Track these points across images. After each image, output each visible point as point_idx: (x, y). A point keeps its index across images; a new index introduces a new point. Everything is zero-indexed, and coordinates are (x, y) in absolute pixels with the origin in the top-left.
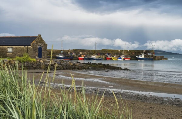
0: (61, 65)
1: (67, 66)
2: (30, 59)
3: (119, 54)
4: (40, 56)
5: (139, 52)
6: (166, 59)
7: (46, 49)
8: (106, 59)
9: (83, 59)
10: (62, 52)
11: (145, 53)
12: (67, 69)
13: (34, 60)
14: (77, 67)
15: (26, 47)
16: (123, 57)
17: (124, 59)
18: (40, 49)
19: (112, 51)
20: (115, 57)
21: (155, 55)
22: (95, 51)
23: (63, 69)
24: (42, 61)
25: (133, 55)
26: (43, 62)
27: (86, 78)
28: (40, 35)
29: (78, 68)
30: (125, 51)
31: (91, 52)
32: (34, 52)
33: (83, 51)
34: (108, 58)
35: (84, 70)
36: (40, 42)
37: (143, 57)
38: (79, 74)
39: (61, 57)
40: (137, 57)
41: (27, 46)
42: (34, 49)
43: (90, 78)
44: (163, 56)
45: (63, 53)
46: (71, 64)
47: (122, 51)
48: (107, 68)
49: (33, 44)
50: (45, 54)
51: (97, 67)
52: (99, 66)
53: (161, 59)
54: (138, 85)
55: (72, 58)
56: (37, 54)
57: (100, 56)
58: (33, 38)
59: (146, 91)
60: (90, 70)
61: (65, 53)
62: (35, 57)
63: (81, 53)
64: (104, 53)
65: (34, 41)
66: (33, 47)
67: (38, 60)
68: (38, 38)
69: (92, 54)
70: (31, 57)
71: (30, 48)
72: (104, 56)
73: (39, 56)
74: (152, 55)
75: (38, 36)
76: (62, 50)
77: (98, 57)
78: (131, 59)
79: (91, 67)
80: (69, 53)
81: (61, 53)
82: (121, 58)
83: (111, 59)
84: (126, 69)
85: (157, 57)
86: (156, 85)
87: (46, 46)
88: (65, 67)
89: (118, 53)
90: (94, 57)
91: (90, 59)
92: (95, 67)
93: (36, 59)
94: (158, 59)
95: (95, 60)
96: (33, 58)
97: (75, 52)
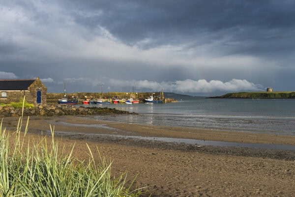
0: (63, 110)
1: (69, 111)
2: (27, 104)
3: (127, 97)
4: (39, 101)
5: (148, 95)
7: (45, 93)
8: (113, 102)
9: (89, 103)
10: (65, 96)
11: (154, 96)
13: (32, 105)
14: (80, 112)
16: (131, 100)
17: (132, 102)
18: (39, 93)
19: (119, 94)
20: (122, 100)
22: (101, 94)
23: (65, 114)
24: (41, 107)
25: (142, 98)
29: (82, 114)
31: (97, 95)
32: (32, 96)
33: (88, 94)
34: (115, 102)
36: (38, 86)
37: (152, 100)
39: (64, 101)
40: (146, 100)
41: (24, 90)
46: (74, 109)
47: (130, 94)
48: (113, 113)
49: (31, 88)
51: (102, 112)
55: (76, 103)
57: (106, 100)
59: (152, 136)
61: (69, 96)
63: (86, 97)
64: (111, 96)
65: (32, 85)
67: (37, 106)
68: (37, 81)
69: (98, 97)
70: (28, 102)
71: (27, 92)
72: (111, 100)
73: (37, 101)
76: (64, 94)
77: (104, 100)
79: (96, 111)
80: (73, 97)
81: (64, 97)
82: (129, 102)
83: (118, 102)
84: (134, 113)
87: (46, 90)
88: (67, 113)
90: (100, 101)
91: (95, 103)
92: (100, 112)
95: (101, 103)
96: (30, 103)
97: (79, 96)
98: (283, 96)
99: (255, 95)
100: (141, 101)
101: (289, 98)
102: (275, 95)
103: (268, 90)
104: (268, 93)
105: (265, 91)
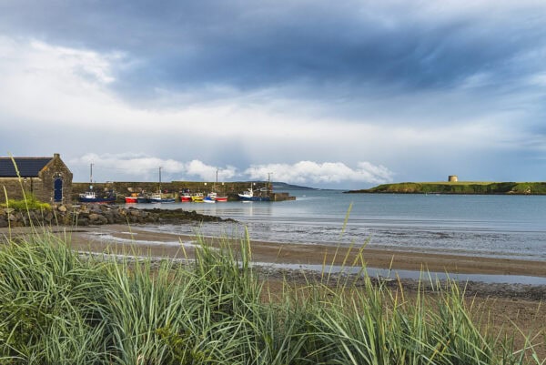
0: (104, 214)
1: (114, 216)
2: (38, 203)
3: (205, 190)
4: (58, 197)
5: (243, 186)
6: (294, 198)
7: (69, 184)
8: (180, 200)
9: (136, 201)
10: (91, 187)
11: (254, 188)
12: (115, 222)
13: (47, 205)
14: (135, 218)
15: (29, 178)
16: (213, 195)
17: (216, 200)
18: (58, 184)
19: (192, 184)
20: (198, 196)
21: (274, 192)
22: (158, 184)
23: (109, 223)
24: (63, 208)
25: (233, 192)
26: (65, 210)
27: (165, 240)
28: (58, 155)
29: (138, 221)
30: (217, 184)
31: (151, 187)
32: (46, 189)
33: (134, 185)
34: (184, 199)
35: (151, 225)
36: (57, 170)
37: (251, 195)
38: (146, 233)
39: (89, 197)
40: (241, 195)
41: (31, 177)
42: (47, 184)
43: (173, 240)
44: (287, 194)
45: (94, 190)
46: (123, 212)
47: (210, 184)
48: (194, 219)
49: (43, 173)
50: (67, 193)
51: (173, 217)
52: (176, 214)
53: (285, 199)
54: (273, 250)
55: (112, 200)
56: (53, 193)
57: (168, 195)
58: (44, 161)
59: (293, 262)
60: (162, 223)
61: (98, 189)
62: (48, 201)
63: (130, 189)
64: (176, 189)
65: (45, 168)
66: (44, 180)
67: (56, 206)
68: (55, 161)
69: (154, 191)
70: (39, 199)
71: (37, 181)
72: (176, 195)
73: (55, 198)
74: (268, 192)
75: (53, 156)
76: (90, 184)
77: (164, 196)
78: (229, 200)
79: (161, 216)
80: (106, 189)
81: (89, 190)
82: (209, 199)
83: (190, 199)
84: (229, 220)
85: (278, 195)
86: (304, 250)
87: (70, 176)
88: (111, 219)
89: (203, 188)
90: (158, 197)
91: (149, 201)
92: (168, 217)
93: (51, 204)
94: (280, 200)
95: (160, 202)
96: (44, 202)
97: (118, 188)
98: (477, 190)
99: (428, 188)
100: (231, 198)
101: (486, 193)
102: (462, 187)
103: (450, 178)
104: (450, 183)
105: (444, 181)
